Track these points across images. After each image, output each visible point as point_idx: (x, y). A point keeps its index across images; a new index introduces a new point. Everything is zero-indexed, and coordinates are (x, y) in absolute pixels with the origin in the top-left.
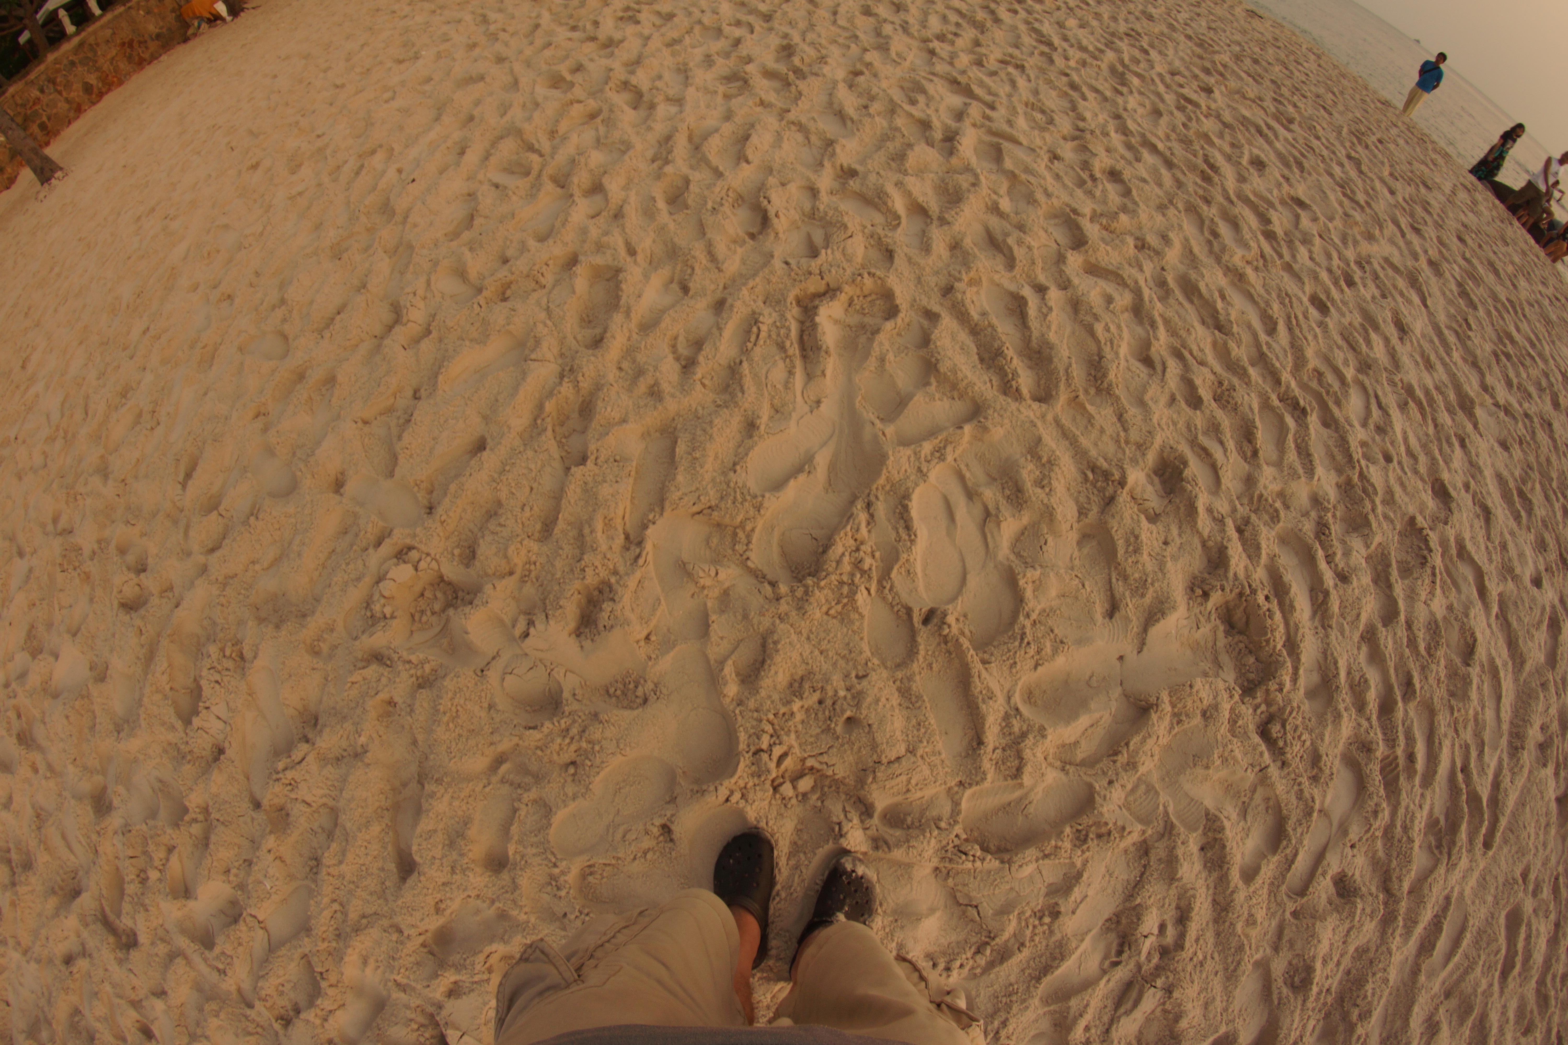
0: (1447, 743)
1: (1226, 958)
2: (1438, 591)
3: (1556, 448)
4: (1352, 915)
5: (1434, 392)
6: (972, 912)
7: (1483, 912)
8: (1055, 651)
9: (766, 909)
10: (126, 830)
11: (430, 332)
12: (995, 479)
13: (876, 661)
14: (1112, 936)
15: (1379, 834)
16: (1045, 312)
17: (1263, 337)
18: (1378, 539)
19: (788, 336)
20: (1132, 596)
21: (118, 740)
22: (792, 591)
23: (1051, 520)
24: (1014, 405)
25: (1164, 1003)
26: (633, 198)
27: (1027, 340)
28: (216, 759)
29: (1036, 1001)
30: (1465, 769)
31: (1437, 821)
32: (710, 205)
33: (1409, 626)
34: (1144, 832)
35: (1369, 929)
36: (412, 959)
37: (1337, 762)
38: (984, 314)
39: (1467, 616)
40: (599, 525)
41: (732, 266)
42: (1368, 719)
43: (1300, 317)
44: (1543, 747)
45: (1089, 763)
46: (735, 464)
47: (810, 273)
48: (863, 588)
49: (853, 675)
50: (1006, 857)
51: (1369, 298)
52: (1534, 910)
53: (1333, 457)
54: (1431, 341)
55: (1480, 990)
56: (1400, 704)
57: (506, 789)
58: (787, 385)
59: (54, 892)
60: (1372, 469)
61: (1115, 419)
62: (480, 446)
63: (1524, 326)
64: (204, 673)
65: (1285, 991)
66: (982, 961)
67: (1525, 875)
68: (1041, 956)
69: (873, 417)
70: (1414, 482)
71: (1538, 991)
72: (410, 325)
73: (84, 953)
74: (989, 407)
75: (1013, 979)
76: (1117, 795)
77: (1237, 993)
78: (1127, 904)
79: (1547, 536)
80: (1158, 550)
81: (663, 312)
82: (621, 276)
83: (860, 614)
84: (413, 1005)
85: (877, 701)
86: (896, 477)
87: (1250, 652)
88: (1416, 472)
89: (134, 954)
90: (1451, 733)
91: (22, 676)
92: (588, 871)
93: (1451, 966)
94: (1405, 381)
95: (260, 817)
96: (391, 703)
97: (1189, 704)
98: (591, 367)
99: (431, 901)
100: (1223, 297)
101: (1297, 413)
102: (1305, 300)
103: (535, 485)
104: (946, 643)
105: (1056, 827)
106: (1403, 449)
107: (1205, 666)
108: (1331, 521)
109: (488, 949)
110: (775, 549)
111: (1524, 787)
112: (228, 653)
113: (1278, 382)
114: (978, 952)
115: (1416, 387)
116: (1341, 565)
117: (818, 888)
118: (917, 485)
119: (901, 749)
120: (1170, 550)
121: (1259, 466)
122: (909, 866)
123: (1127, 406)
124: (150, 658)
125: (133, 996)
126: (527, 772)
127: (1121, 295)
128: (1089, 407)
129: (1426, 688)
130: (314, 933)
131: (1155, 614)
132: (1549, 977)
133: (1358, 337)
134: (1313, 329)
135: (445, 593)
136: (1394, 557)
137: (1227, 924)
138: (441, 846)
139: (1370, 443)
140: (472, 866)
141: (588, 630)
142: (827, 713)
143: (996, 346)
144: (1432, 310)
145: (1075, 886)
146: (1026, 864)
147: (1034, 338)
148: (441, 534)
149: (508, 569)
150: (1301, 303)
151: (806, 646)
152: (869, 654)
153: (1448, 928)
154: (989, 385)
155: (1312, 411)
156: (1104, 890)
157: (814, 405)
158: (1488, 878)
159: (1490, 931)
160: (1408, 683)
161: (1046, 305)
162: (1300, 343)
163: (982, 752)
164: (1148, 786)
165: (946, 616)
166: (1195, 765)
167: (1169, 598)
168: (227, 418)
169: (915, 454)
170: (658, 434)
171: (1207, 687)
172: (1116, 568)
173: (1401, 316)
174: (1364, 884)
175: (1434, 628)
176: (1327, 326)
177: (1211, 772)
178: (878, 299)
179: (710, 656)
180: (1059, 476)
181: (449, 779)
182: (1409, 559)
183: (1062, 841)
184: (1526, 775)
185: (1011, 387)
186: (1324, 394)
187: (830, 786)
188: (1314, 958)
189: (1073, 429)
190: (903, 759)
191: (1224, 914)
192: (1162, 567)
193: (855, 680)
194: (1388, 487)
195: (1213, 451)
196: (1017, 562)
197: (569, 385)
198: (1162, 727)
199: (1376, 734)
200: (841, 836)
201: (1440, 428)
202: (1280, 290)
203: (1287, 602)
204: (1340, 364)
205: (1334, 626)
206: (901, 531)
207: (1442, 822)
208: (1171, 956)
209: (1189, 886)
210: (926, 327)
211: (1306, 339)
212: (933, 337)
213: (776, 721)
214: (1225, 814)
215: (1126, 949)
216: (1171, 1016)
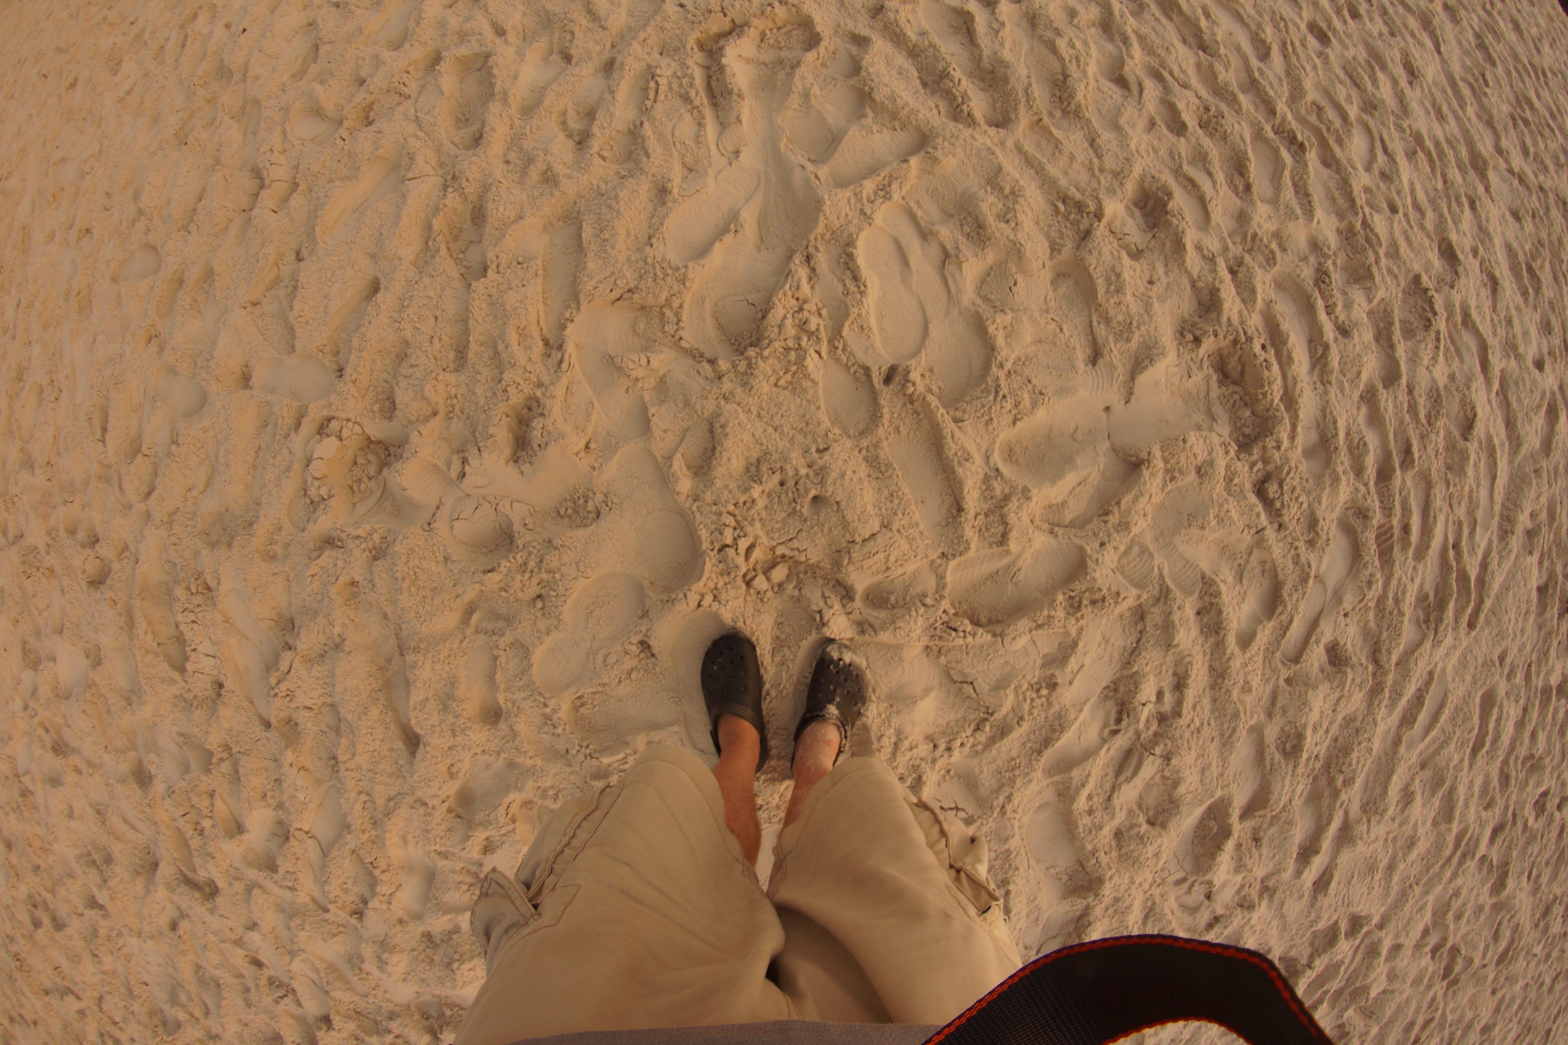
0: (1441, 518)
1: (1222, 724)
2: (1441, 358)
4: (1342, 684)
5: (1445, 146)
6: (968, 689)
7: (1461, 690)
8: (1034, 404)
9: (758, 710)
10: (171, 792)
11: (298, 185)
12: (951, 216)
13: (837, 431)
14: (1111, 705)
15: (1372, 604)
16: (996, 30)
17: (1254, 62)
18: (1380, 294)
19: (691, 85)
20: (1116, 341)
21: (133, 713)
22: (734, 366)
23: (1020, 258)
24: (966, 132)
25: (1163, 770)
27: (977, 60)
28: (219, 695)
29: (1038, 774)
30: (1456, 546)
31: (1427, 596)
33: (1410, 392)
34: (1139, 597)
35: (1357, 700)
36: (443, 827)
37: (1334, 527)
38: (923, 34)
39: (1468, 388)
40: (513, 337)
41: (618, 20)
42: (1366, 485)
43: (1297, 44)
44: (1530, 534)
45: (1079, 524)
46: (650, 238)
47: (710, 12)
48: (812, 352)
49: (813, 449)
50: (998, 630)
51: (1375, 33)
52: (1506, 693)
53: (1334, 201)
54: (1444, 91)
55: (1452, 765)
56: (1398, 472)
57: (481, 639)
58: (698, 140)
59: (138, 873)
60: (1376, 217)
61: (1086, 145)
62: (375, 288)
64: (180, 617)
65: (1277, 757)
66: (982, 737)
67: (1502, 658)
68: (1040, 729)
69: (802, 161)
70: (1419, 237)
71: (1501, 770)
72: (275, 185)
73: (183, 915)
74: (938, 135)
75: (1014, 753)
76: (1110, 557)
77: (1232, 758)
78: (1125, 672)
79: (1553, 319)
80: (1142, 289)
81: (544, 88)
82: (491, 61)
83: (813, 381)
84: (458, 869)
85: (843, 475)
86: (837, 224)
87: (1246, 404)
88: (1422, 227)
89: (220, 900)
90: (1446, 508)
91: (35, 692)
92: (578, 703)
93: (1428, 739)
94: (1414, 128)
95: (273, 735)
96: (353, 583)
97: (1183, 460)
98: (474, 168)
99: (442, 768)
100: (1207, 15)
101: (1294, 148)
102: (1303, 26)
103: (438, 313)
104: (912, 403)
105: (1048, 594)
106: (1409, 200)
107: (1199, 417)
108: (1331, 268)
109: (506, 801)
110: (710, 323)
111: (1509, 571)
112: (194, 590)
113: (1272, 112)
114: (977, 729)
115: (1426, 137)
116: (1342, 318)
117: (808, 681)
118: (861, 229)
119: (875, 525)
120: (1156, 290)
121: (1252, 202)
122: (899, 647)
123: (1100, 130)
124: (131, 624)
126: (498, 617)
127: (1086, 8)
128: (1055, 131)
129: (1424, 457)
130: (353, 828)
131: (1143, 360)
132: (1512, 758)
133: (1363, 74)
134: (1312, 59)
135: (377, 454)
136: (1397, 316)
137: (1223, 690)
138: (436, 713)
139: (1374, 189)
140: (469, 724)
141: (524, 453)
142: (790, 495)
143: (940, 67)
144: (1446, 58)
145: (1071, 655)
146: (1020, 636)
147: (984, 57)
148: (356, 394)
149: (430, 411)
150: (1298, 29)
151: (758, 425)
152: (828, 424)
153: (1429, 703)
154: (935, 111)
155: (1311, 147)
156: (1100, 658)
157: (732, 156)
158: (1468, 657)
159: (1466, 709)
160: (1407, 451)
161: (996, 20)
162: (1297, 72)
163: (963, 519)
164: (1141, 547)
165: (909, 372)
166: (1190, 525)
167: (1157, 343)
168: (121, 356)
169: (856, 195)
170: (561, 223)
171: (1201, 441)
172: (1096, 310)
173: (1411, 58)
174: (1355, 654)
175: (1435, 397)
176: (1327, 57)
177: (1206, 532)
178: (794, 29)
179: (656, 453)
180: (1026, 208)
181: (425, 645)
182: (1412, 319)
183: (1055, 609)
184: (1512, 560)
185: (962, 111)
186: (1324, 130)
187: (806, 573)
188: (1305, 725)
189: (1039, 156)
190: (878, 536)
191: (1220, 680)
192: (1148, 308)
193: (816, 455)
194: (1393, 239)
195: (1200, 183)
196: (984, 306)
197: (455, 194)
198: (1155, 485)
199: (1373, 501)
200: (824, 625)
201: (1449, 184)
202: (1274, 12)
203: (1285, 353)
204: (1342, 100)
205: (1333, 382)
206: (848, 282)
207: (1432, 598)
208: (1169, 722)
209: (1186, 653)
210: (855, 53)
211: (1304, 69)
212: (864, 63)
213: (737, 512)
214: (1222, 577)
215: (1125, 717)
216: (1169, 782)
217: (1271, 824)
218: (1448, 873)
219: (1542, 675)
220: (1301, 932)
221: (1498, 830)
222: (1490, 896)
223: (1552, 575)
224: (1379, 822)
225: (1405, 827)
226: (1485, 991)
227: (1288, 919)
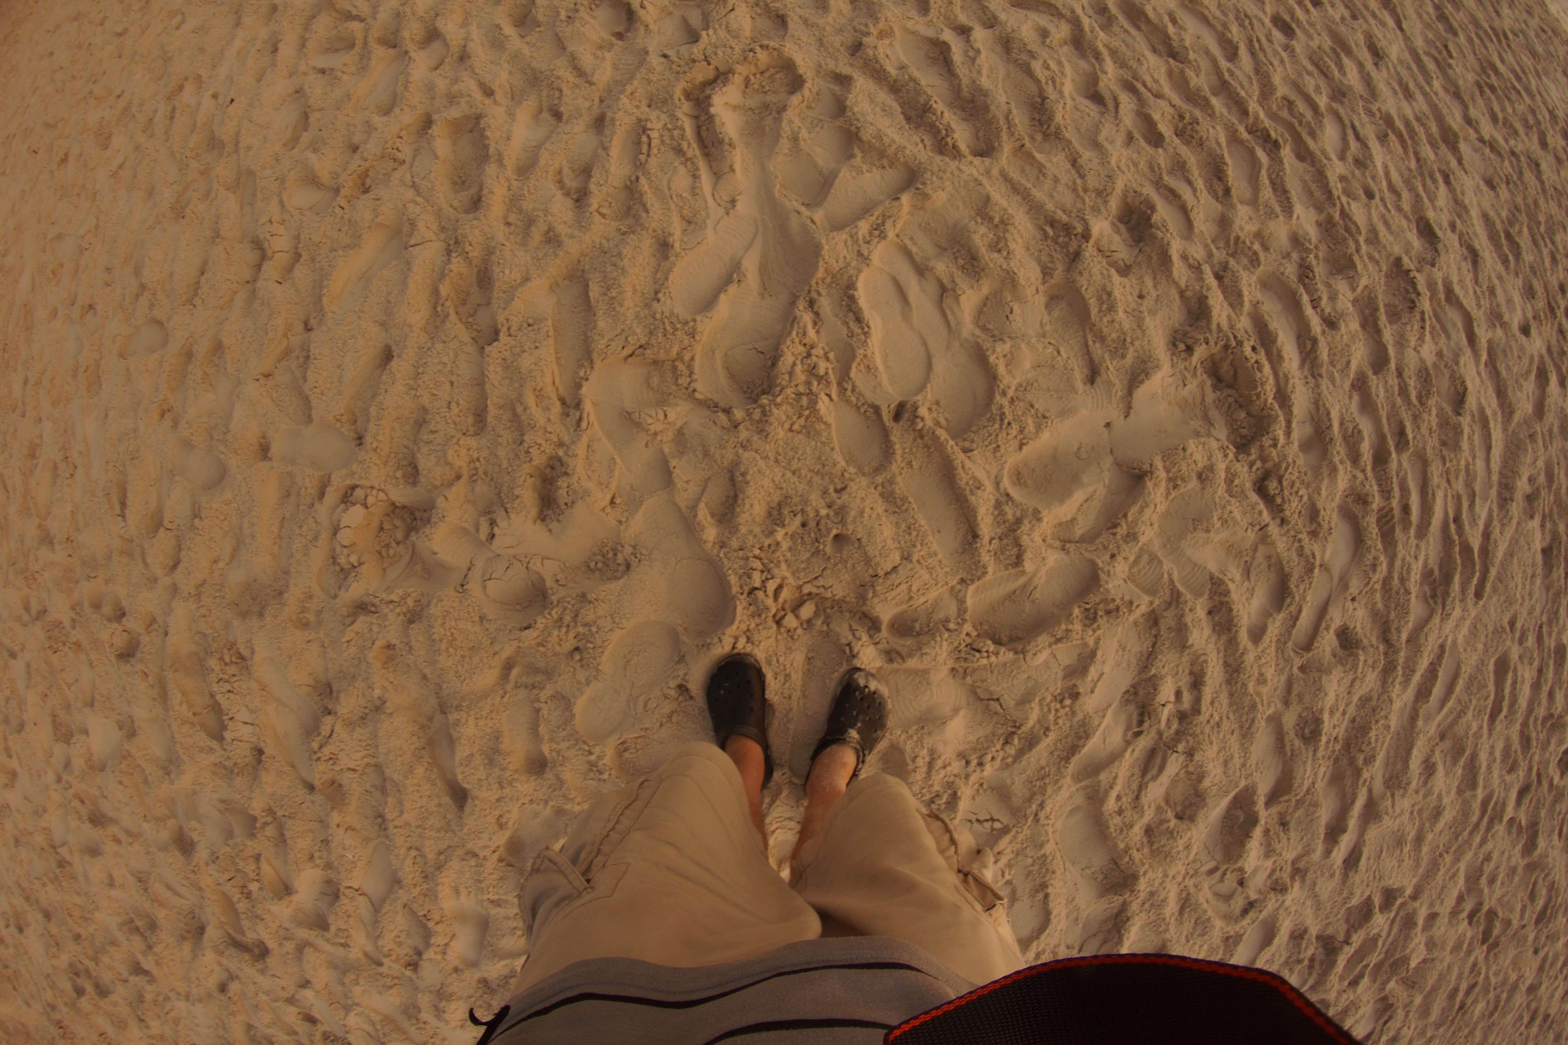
0: (1440, 494)
1: (1240, 717)
2: (1428, 337)
3: (1544, 190)
4: (1355, 667)
5: (1415, 124)
6: (995, 706)
7: (1474, 659)
8: (1038, 428)
10: (214, 858)
11: (300, 255)
12: (945, 249)
13: (852, 470)
14: (1132, 708)
15: (1378, 587)
16: (972, 57)
17: (1224, 64)
18: (1364, 282)
19: (683, 137)
20: (1112, 358)
21: (172, 782)
22: (749, 415)
23: (1014, 286)
24: (953, 165)
25: (1187, 766)
26: (475, 33)
27: (956, 90)
28: (260, 761)
29: (1068, 780)
30: (1457, 520)
31: (1432, 572)
32: (563, 15)
33: (1400, 374)
34: (1151, 603)
35: (1371, 680)
36: (495, 876)
37: (1335, 516)
38: (902, 68)
39: (1457, 363)
40: (530, 399)
41: (604, 75)
42: (1363, 471)
43: (1263, 40)
44: (1530, 499)
45: (1089, 538)
46: (656, 292)
47: (694, 61)
48: (823, 396)
49: (831, 490)
50: (1019, 647)
51: (1338, 19)
52: (1520, 657)
53: (1311, 194)
54: (1409, 68)
55: (1471, 733)
56: (1394, 455)
57: (522, 694)
58: (694, 191)
59: (184, 938)
60: (1354, 206)
61: (1068, 166)
62: (387, 356)
63: (1509, 57)
64: (215, 687)
65: (1297, 743)
66: (1011, 750)
67: (1512, 623)
68: (1066, 737)
69: (797, 205)
70: (1398, 221)
71: (1522, 732)
72: (277, 256)
73: (232, 977)
74: (926, 170)
75: (1043, 762)
76: (1121, 568)
77: (1253, 748)
78: (1143, 676)
79: (1535, 283)
80: (1133, 305)
81: (538, 147)
82: (483, 123)
83: (825, 423)
84: (511, 915)
85: (862, 513)
86: (836, 267)
87: (1241, 406)
88: (1399, 209)
89: (270, 961)
90: (1444, 484)
91: (68, 764)
92: (622, 748)
93: (1445, 710)
94: (1383, 109)
95: (318, 798)
96: (389, 646)
97: (1184, 467)
98: (476, 232)
99: (491, 819)
100: (1174, 21)
101: (1269, 146)
102: (1267, 21)
103: (454, 378)
104: (922, 437)
105: (1064, 609)
106: (1384, 184)
107: (1196, 424)
108: (1314, 262)
110: (721, 373)
111: (1512, 538)
112: (227, 660)
113: (1245, 112)
114: (1006, 742)
115: (1396, 118)
116: (1328, 310)
118: (860, 271)
119: (896, 558)
120: (1148, 303)
121: (1232, 206)
122: (926, 672)
123: (1081, 150)
124: (164, 696)
125: (286, 995)
126: (537, 671)
127: (1057, 27)
128: (1038, 156)
129: (1418, 437)
130: (404, 883)
131: (1139, 375)
132: (1532, 720)
133: (1330, 62)
134: (1278, 53)
135: (403, 519)
136: (1381, 301)
137: (1239, 685)
138: (482, 768)
139: (1350, 177)
140: (516, 776)
141: (550, 512)
142: (813, 535)
143: (922, 101)
144: (1408, 34)
145: (1090, 665)
146: (1040, 651)
147: (964, 86)
148: (378, 462)
149: (454, 475)
150: (1263, 24)
151: (777, 470)
152: (843, 464)
153: (1443, 675)
154: (921, 146)
155: (1285, 143)
156: (1119, 665)
157: (729, 206)
158: (1478, 626)
159: (1480, 677)
160: (1401, 433)
161: (972, 47)
162: (1265, 68)
163: (979, 545)
164: (1150, 555)
165: (917, 408)
166: (1195, 529)
167: (1151, 356)
168: (135, 431)
169: (852, 236)
170: (566, 282)
171: (1200, 447)
172: (1091, 329)
173: (1375, 40)
174: (1365, 636)
175: (1425, 376)
176: (1293, 50)
177: (1211, 534)
178: (777, 73)
179: (680, 504)
180: (1016, 236)
181: (467, 702)
182: (1397, 302)
183: (1072, 623)
184: (1514, 527)
185: (947, 144)
186: (1296, 125)
187: (832, 608)
188: (1322, 709)
189: (1024, 182)
190: (900, 568)
191: (1235, 675)
192: (1140, 323)
193: (834, 495)
194: (1371, 225)
195: (1181, 192)
196: (983, 336)
197: (459, 259)
198: (1159, 494)
199: (1371, 486)
200: (854, 657)
201: (1422, 162)
202: (1238, 11)
203: (1275, 352)
204: (1311, 90)
205: (1324, 375)
206: (852, 324)
207: (1436, 573)
208: (1189, 720)
209: (1200, 652)
210: (838, 93)
211: (1272, 64)
212: (848, 103)
213: (763, 555)
214: (1229, 576)
215: (1146, 718)
216: (1194, 777)
217: (1296, 808)
218: (1477, 839)
219: (1554, 635)
220: (1335, 910)
221: (1523, 792)
222: (1523, 856)
223: (1555, 536)
224: (1403, 796)
225: (1429, 798)
226: (1527, 951)
227: (1321, 898)
